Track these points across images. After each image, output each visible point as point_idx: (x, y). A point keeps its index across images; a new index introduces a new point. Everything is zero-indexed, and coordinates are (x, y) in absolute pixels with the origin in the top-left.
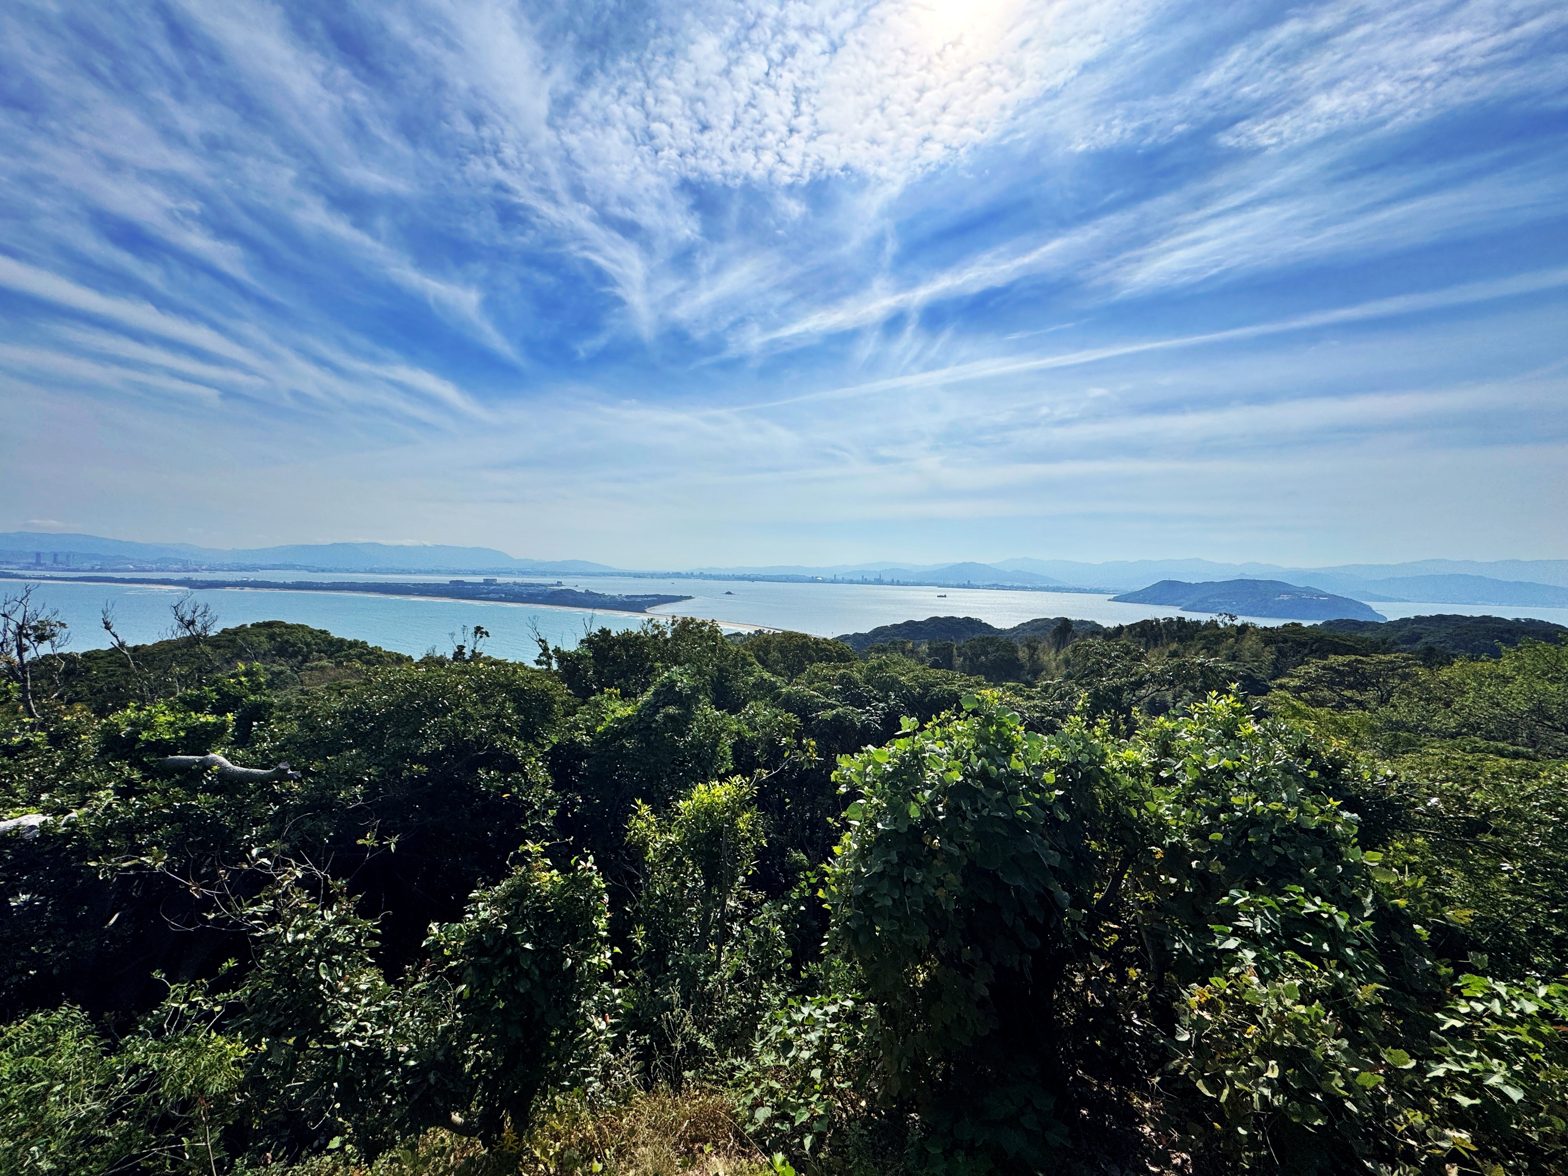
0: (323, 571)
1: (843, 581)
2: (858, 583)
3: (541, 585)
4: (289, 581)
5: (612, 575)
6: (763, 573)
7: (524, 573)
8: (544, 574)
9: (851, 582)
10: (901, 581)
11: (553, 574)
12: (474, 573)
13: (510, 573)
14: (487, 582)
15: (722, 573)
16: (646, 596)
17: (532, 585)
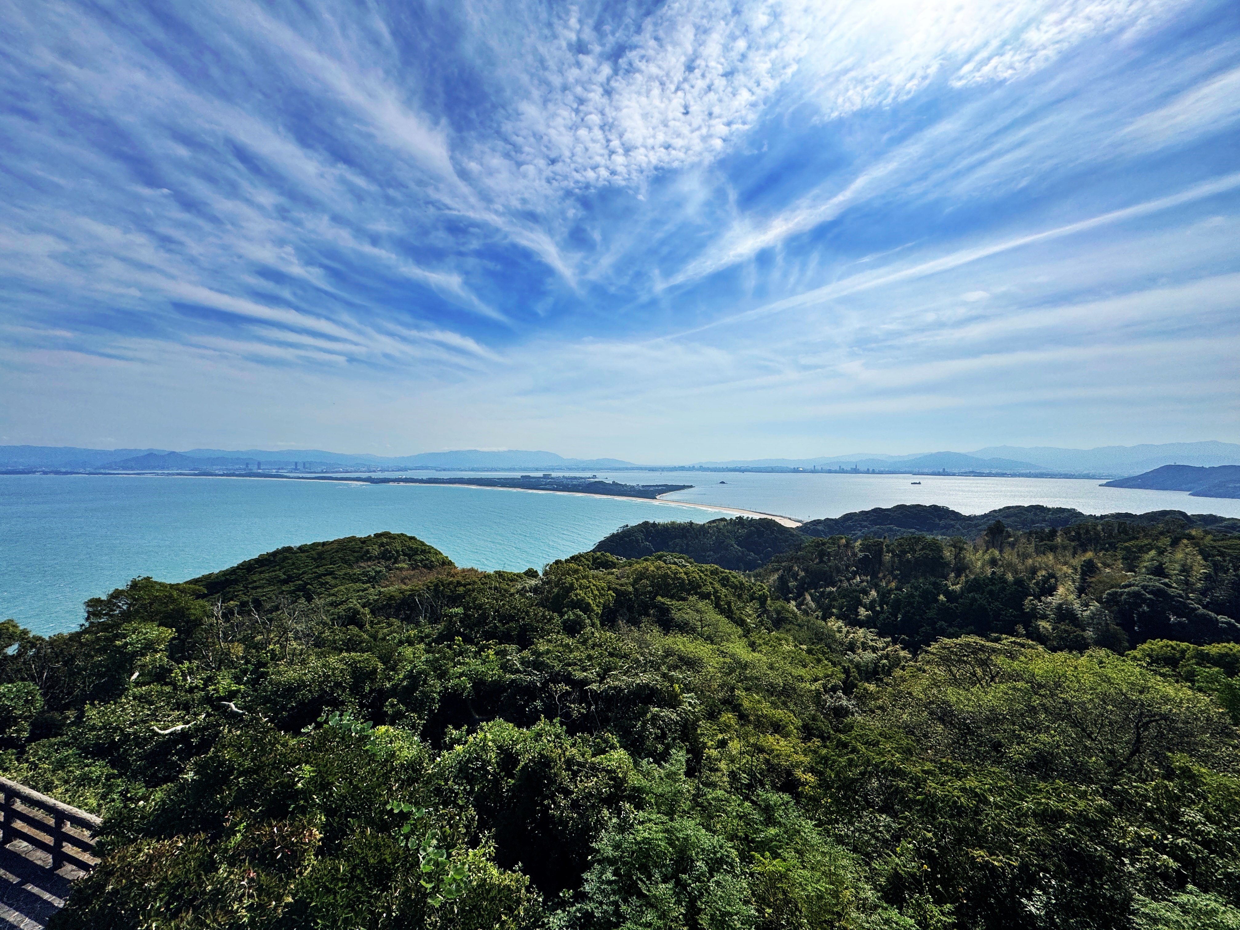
0: (444, 470)
1: (822, 471)
2: (836, 472)
3: (581, 478)
4: (424, 478)
5: (633, 469)
6: (751, 466)
7: (570, 469)
8: (584, 470)
9: (830, 472)
10: (877, 470)
11: (591, 469)
12: (537, 470)
13: (560, 469)
14: (545, 476)
15: (718, 466)
16: (657, 486)
17: (575, 478)
